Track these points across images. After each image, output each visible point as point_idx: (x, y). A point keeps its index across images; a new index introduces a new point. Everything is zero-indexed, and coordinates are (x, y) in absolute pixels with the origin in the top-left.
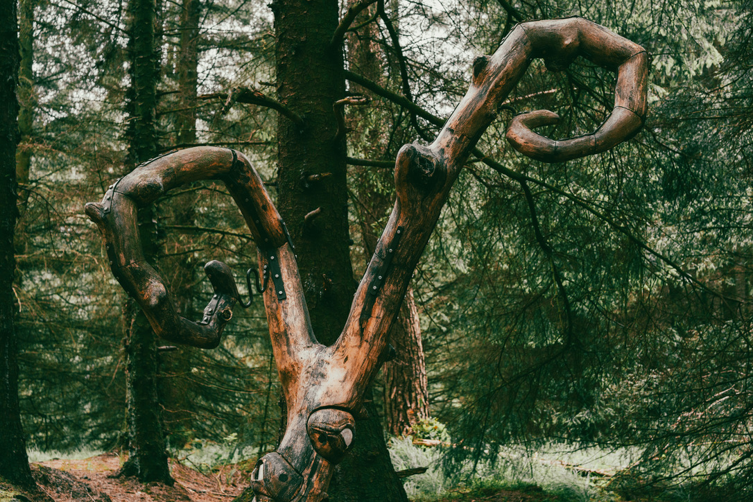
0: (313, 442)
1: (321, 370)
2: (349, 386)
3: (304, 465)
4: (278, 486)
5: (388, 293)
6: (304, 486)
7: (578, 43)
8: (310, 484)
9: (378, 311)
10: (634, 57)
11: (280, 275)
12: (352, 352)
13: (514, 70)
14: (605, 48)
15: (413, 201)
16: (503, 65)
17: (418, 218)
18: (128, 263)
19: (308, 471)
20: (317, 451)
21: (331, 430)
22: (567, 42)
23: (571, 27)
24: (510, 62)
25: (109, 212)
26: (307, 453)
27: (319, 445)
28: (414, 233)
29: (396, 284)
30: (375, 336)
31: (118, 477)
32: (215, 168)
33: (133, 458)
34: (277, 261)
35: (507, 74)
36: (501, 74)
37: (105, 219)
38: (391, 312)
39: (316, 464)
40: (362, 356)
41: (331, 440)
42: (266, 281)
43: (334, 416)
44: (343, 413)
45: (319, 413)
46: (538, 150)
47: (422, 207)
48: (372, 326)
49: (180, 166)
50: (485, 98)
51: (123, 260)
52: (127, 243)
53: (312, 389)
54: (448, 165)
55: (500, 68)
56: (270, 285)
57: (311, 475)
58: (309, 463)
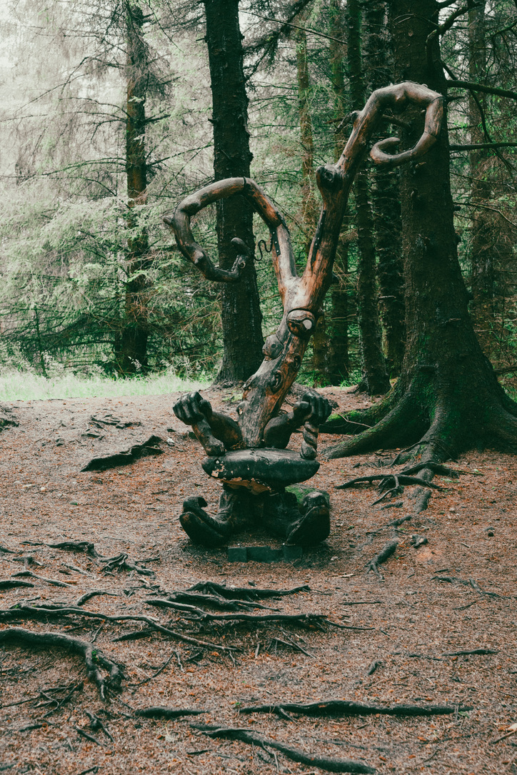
0: (289, 328)
1: (295, 290)
2: (307, 297)
3: (285, 340)
4: (271, 350)
5: (323, 246)
6: (284, 350)
7: (404, 97)
8: (287, 348)
9: (319, 256)
10: (432, 102)
11: (278, 242)
12: (308, 279)
13: (371, 118)
14: (418, 99)
15: (327, 196)
16: (365, 116)
17: (331, 205)
18: (184, 244)
19: (286, 342)
20: (291, 332)
21: (296, 321)
22: (398, 98)
23: (400, 89)
24: (369, 113)
25: (173, 220)
26: (286, 333)
27: (292, 329)
28: (331, 214)
29: (328, 242)
30: (318, 270)
31: (354, 393)
32: (234, 189)
33: (364, 378)
34: (276, 233)
35: (367, 121)
36: (364, 122)
37: (172, 223)
38: (327, 257)
39: (290, 339)
40: (313, 281)
41: (297, 325)
42: (271, 246)
43: (299, 313)
44: (305, 312)
45: (292, 313)
46: (382, 161)
47: (332, 199)
48: (317, 265)
49: (212, 191)
50: (357, 136)
51: (182, 243)
52: (182, 234)
53: (290, 300)
54: (343, 175)
55: (363, 118)
56: (274, 248)
57: (288, 344)
58: (287, 338)
